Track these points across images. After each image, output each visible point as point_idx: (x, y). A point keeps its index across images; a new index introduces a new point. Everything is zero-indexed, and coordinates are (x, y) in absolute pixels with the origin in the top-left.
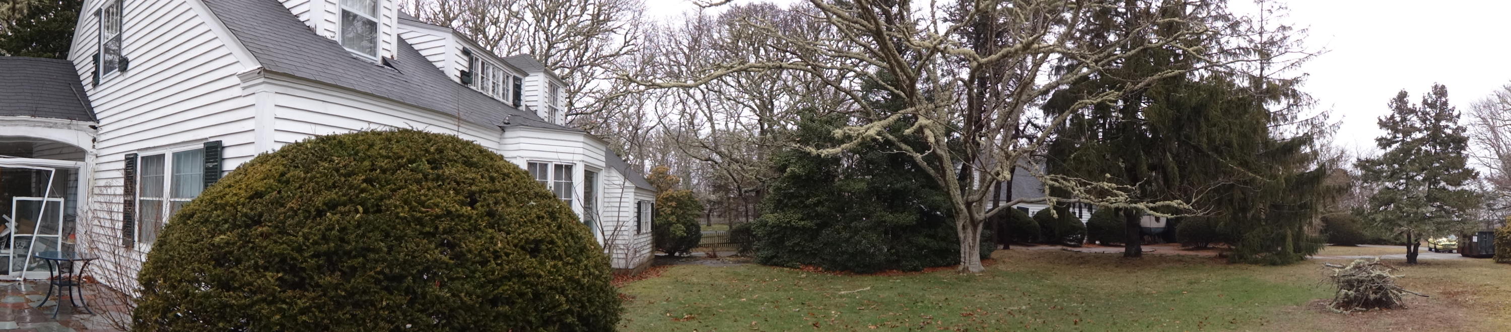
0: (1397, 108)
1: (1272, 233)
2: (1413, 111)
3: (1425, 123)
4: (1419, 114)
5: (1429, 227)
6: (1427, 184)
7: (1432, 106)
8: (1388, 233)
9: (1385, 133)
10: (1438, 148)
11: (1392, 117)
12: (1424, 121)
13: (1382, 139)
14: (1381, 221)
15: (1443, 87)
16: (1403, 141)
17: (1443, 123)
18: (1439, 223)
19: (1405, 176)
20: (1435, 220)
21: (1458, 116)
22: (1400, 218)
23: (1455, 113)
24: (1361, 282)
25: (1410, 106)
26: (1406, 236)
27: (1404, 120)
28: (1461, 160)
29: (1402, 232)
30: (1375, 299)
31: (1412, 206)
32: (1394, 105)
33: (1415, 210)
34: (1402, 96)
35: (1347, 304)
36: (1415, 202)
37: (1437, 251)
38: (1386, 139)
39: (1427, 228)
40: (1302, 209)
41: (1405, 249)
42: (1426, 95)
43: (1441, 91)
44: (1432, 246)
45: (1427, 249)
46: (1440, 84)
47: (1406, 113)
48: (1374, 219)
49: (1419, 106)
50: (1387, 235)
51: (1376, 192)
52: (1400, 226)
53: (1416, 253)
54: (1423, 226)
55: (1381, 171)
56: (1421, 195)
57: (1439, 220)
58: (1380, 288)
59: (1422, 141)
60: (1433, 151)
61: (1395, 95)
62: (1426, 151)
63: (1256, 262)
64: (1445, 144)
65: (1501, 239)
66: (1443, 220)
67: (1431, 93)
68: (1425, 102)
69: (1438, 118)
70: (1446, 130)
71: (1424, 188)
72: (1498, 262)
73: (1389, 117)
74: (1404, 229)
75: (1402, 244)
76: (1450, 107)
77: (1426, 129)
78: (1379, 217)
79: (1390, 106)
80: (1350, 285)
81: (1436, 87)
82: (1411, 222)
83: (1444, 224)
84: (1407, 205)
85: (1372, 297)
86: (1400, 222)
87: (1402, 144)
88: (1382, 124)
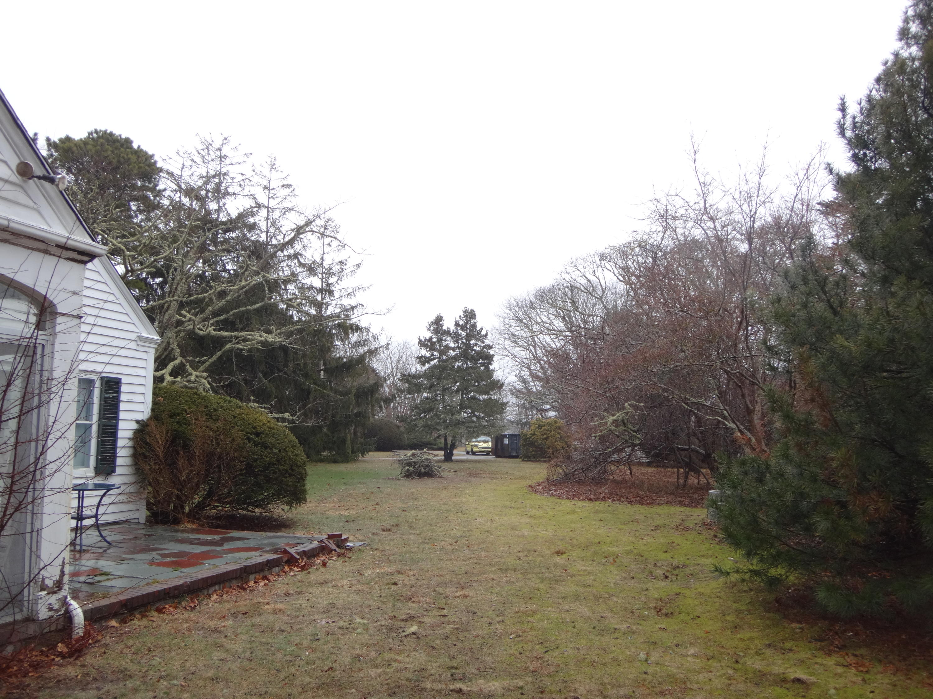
0: (434, 330)
1: (333, 437)
2: (448, 333)
3: (458, 343)
4: (453, 335)
5: (462, 430)
6: (460, 395)
7: (463, 328)
8: (428, 436)
9: (425, 352)
10: (469, 363)
11: (431, 338)
12: (457, 341)
13: (422, 357)
14: (422, 426)
15: (472, 311)
16: (439, 358)
17: (473, 342)
18: (471, 427)
19: (441, 389)
20: (467, 425)
21: (486, 336)
22: (438, 424)
23: (484, 332)
24: (416, 463)
25: (445, 327)
26: (442, 440)
27: (440, 340)
28: (489, 373)
29: (439, 436)
30: (425, 472)
31: (447, 413)
32: (432, 328)
33: (450, 416)
34: (438, 321)
35: (408, 475)
36: (451, 411)
37: (474, 453)
38: (425, 357)
39: (460, 431)
40: (357, 417)
41: (442, 453)
42: (458, 319)
43: (470, 315)
44: (469, 449)
45: (465, 453)
46: (470, 308)
47: (441, 334)
48: (416, 425)
49: (452, 328)
50: (428, 438)
51: (418, 401)
52: (438, 430)
53: (452, 454)
54: (457, 430)
55: (422, 384)
56: (454, 404)
57: (470, 425)
58: (427, 466)
59: (455, 358)
60: (465, 366)
61: (432, 318)
62: (458, 366)
63: (321, 461)
64: (474, 359)
65: (525, 440)
66: (473, 425)
67: (462, 316)
68: (457, 325)
69: (469, 337)
70: (475, 348)
71: (458, 398)
72: (523, 461)
73: (428, 338)
74: (442, 432)
75: (440, 449)
76: (478, 329)
77: (458, 348)
78: (421, 423)
79: (429, 329)
80: (409, 464)
81: (466, 311)
82: (447, 427)
83: (474, 428)
84: (443, 413)
85: (423, 471)
86: (438, 427)
87: (439, 361)
88: (422, 344)
